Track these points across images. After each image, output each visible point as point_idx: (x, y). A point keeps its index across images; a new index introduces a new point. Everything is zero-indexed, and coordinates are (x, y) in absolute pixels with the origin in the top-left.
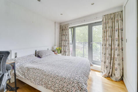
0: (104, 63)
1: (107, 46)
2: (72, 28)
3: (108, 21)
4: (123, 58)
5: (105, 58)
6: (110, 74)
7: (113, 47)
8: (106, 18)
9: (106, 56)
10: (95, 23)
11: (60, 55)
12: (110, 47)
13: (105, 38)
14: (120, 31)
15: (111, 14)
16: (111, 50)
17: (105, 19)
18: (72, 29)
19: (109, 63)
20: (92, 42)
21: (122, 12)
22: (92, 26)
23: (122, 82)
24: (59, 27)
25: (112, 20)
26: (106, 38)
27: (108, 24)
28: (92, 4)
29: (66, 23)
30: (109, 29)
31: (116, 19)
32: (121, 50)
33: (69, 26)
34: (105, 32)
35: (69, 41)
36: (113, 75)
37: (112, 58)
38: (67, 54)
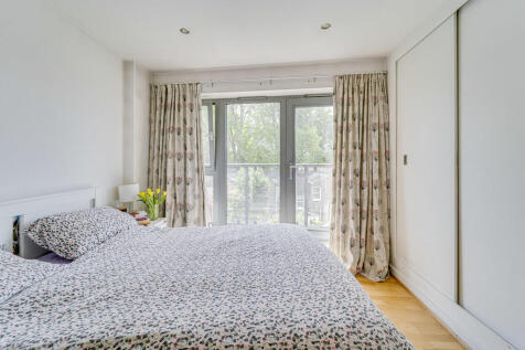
0: (341, 233)
1: (351, 176)
2: (214, 102)
3: (351, 96)
4: (389, 210)
5: (346, 217)
6: (361, 266)
7: (365, 179)
8: (346, 86)
9: (348, 207)
10: (306, 96)
11: (162, 224)
12: (358, 179)
13: (344, 150)
14: (382, 131)
15: (359, 77)
16: (362, 188)
17: (341, 86)
18: (214, 107)
19: (357, 230)
20: (293, 162)
21: (385, 74)
22: (294, 106)
23: (392, 280)
24: (146, 93)
25: (362, 96)
26: (347, 151)
27: (351, 107)
28: (323, 28)
29: (186, 80)
30: (354, 124)
31: (372, 94)
32: (385, 188)
33: (203, 96)
34: (341, 130)
35: (200, 158)
36: (367, 265)
37: (364, 215)
38: (192, 215)
